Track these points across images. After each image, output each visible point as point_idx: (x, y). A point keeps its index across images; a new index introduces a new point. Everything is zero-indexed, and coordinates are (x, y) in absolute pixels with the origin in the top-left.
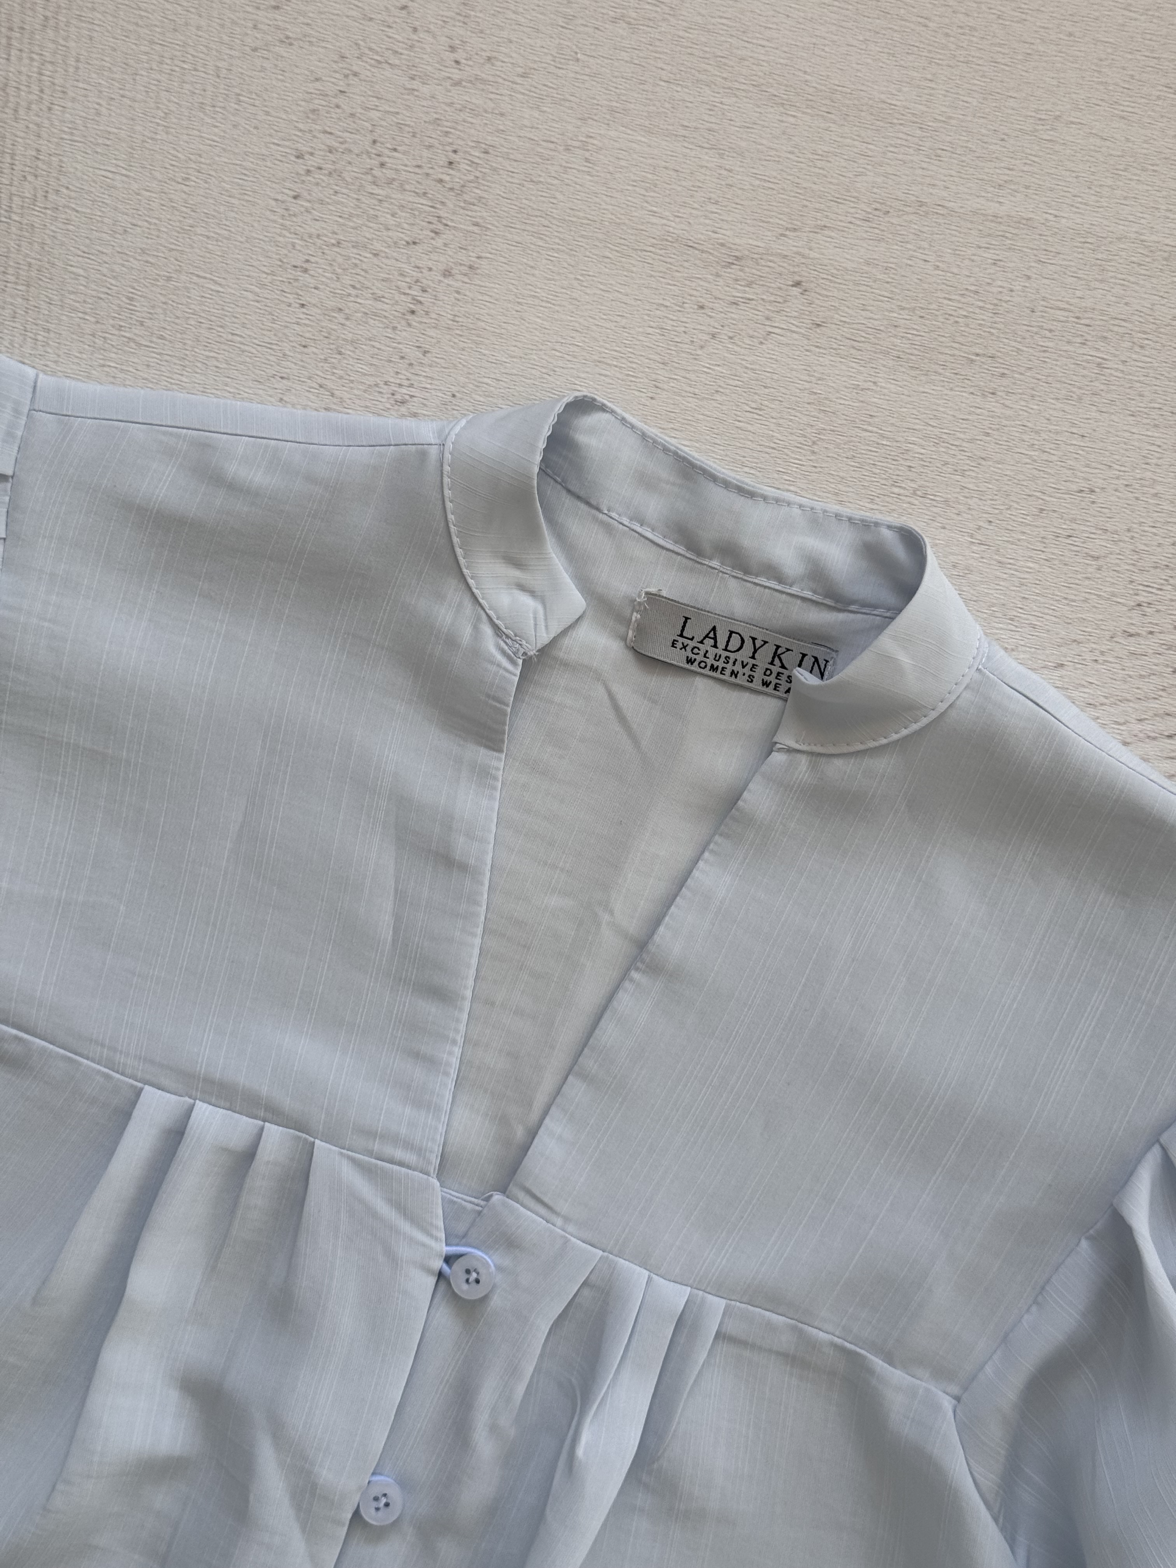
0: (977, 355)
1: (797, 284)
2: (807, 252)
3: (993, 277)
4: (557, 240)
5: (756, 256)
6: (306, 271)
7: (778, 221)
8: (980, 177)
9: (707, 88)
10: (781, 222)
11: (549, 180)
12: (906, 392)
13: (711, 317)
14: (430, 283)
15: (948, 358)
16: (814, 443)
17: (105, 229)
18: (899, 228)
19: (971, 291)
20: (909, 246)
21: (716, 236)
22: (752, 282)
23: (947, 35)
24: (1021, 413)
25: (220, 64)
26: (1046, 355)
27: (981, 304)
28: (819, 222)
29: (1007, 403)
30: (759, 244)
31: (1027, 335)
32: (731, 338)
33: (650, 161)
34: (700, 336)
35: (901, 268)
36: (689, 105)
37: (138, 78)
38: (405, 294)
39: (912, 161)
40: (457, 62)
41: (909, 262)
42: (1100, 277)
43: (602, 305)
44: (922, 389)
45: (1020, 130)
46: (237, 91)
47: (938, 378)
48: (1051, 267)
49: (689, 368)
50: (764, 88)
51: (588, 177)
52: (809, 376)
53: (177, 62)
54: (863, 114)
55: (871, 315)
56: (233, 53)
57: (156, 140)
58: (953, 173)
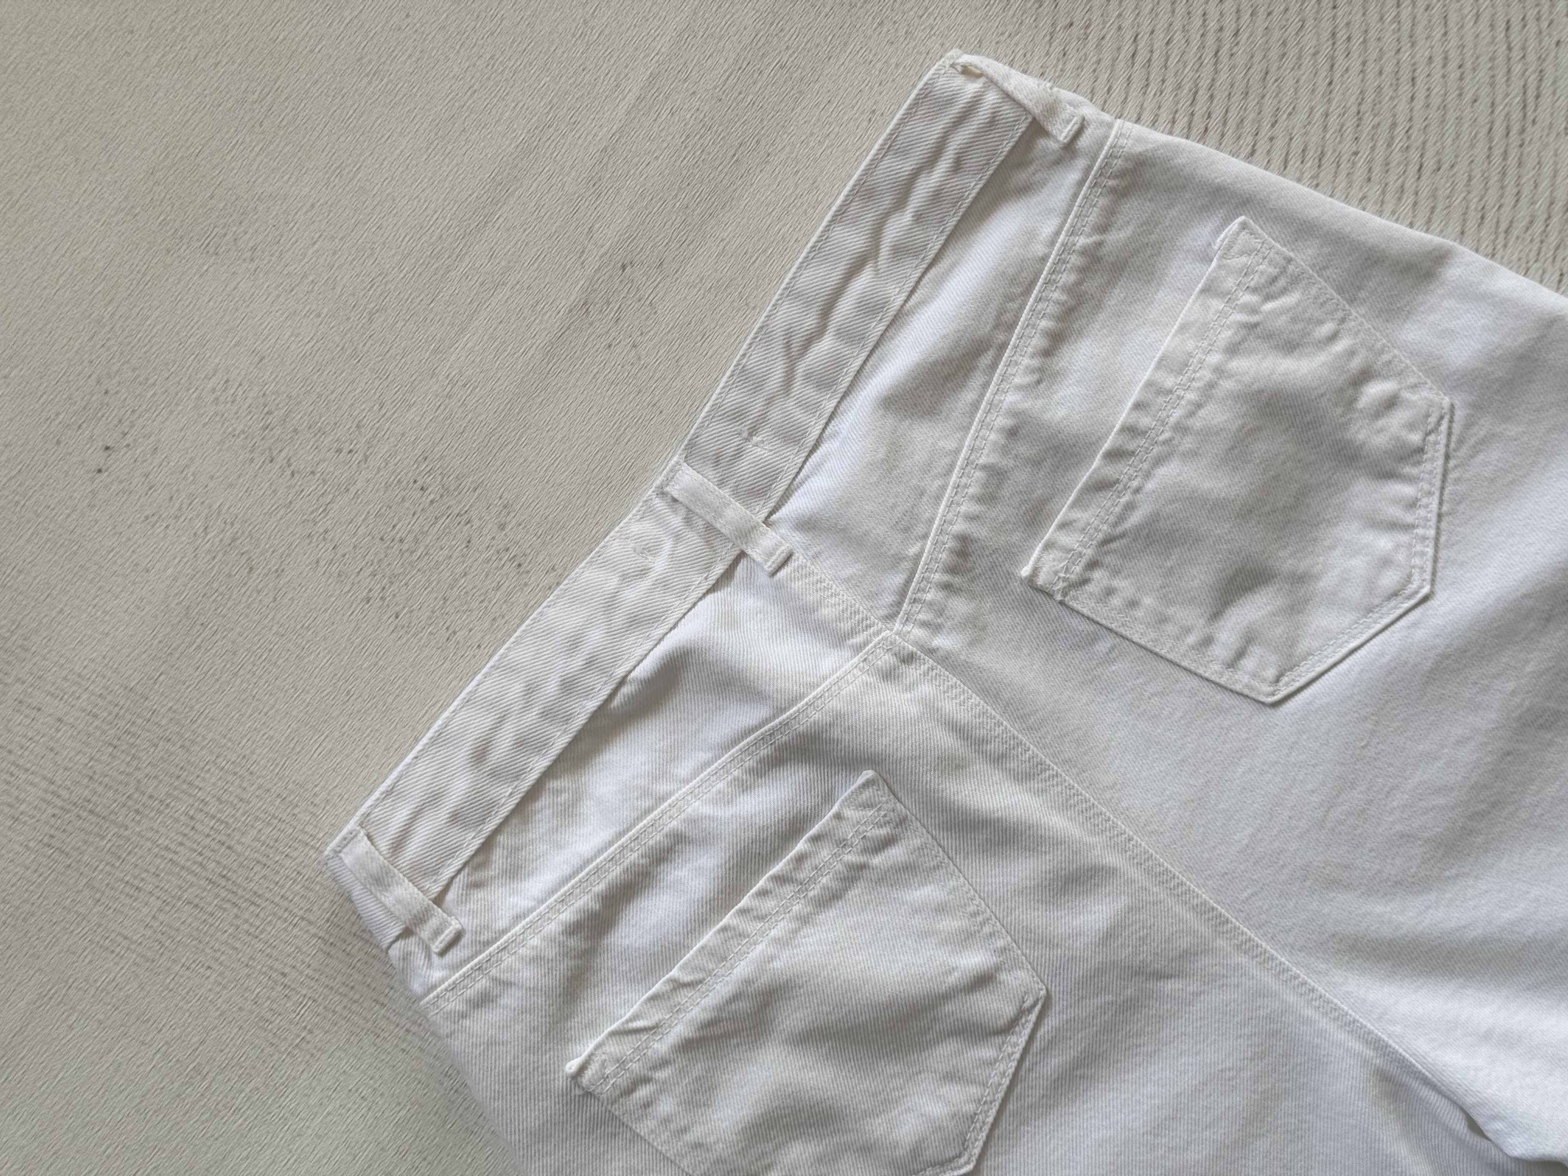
0: (735, 155)
1: (624, 267)
2: (603, 251)
3: (682, 118)
4: (513, 434)
5: (589, 290)
6: (455, 633)
7: (571, 262)
8: (604, 98)
9: (451, 274)
10: (573, 260)
11: (467, 420)
12: (739, 220)
13: (620, 342)
14: (504, 542)
15: (727, 178)
16: (747, 304)
17: (358, 771)
18: (615, 174)
19: (685, 140)
20: (632, 173)
21: (562, 313)
22: (608, 301)
23: (489, 78)
24: (792, 140)
25: (274, 629)
26: (756, 104)
27: (698, 136)
28: (585, 232)
29: (780, 147)
30: (582, 283)
31: (736, 112)
32: (642, 334)
33: (485, 338)
34: (630, 356)
35: (644, 185)
36: (457, 292)
37: (257, 697)
38: (503, 565)
39: (570, 144)
40: (350, 451)
41: (644, 177)
42: (717, 40)
43: (575, 420)
44: (742, 207)
45: (582, 53)
46: (299, 626)
47: (739, 191)
48: (693, 74)
49: (651, 374)
50: (468, 231)
51: (477, 390)
52: (695, 287)
53: (258, 663)
54: (520, 165)
55: (670, 222)
56: (270, 617)
57: (309, 704)
58: (592, 117)
